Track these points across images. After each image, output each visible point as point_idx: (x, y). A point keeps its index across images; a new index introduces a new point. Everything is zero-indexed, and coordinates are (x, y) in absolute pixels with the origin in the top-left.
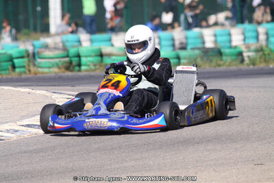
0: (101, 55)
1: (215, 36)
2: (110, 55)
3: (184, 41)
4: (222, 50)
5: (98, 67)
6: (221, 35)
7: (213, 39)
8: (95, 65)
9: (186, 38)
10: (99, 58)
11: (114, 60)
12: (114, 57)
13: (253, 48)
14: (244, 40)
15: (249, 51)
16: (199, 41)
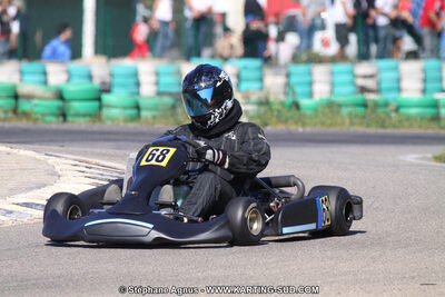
0: (16, 97)
1: (157, 74)
2: (29, 97)
3: (107, 80)
5: (10, 115)
8: (6, 112)
9: (111, 75)
10: (12, 101)
11: (36, 105)
12: (36, 102)
13: (254, 98)
15: (248, 103)
16: (132, 81)
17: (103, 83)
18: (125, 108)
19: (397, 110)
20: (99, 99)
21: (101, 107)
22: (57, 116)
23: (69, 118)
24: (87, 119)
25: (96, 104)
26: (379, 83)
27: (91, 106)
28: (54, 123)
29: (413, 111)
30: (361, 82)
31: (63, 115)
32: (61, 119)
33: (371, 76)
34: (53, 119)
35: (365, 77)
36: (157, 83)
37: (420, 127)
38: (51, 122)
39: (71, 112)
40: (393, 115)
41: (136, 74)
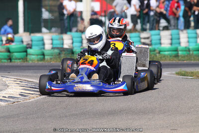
1: (52, 39)
3: (30, 42)
4: (74, 50)
6: (56, 40)
7: (50, 42)
9: (32, 41)
14: (73, 43)
17: (28, 44)
18: (37, 55)
19: (159, 53)
20: (26, 52)
21: (27, 55)
22: (7, 59)
23: (13, 60)
24: (21, 60)
25: (25, 53)
26: (151, 41)
27: (23, 55)
28: (6, 63)
29: (166, 53)
30: (143, 41)
31: (10, 59)
32: (9, 61)
33: (148, 38)
34: (6, 61)
35: (145, 38)
36: (52, 44)
37: (170, 60)
38: (5, 62)
39: (14, 57)
40: (158, 55)
41: (43, 40)
